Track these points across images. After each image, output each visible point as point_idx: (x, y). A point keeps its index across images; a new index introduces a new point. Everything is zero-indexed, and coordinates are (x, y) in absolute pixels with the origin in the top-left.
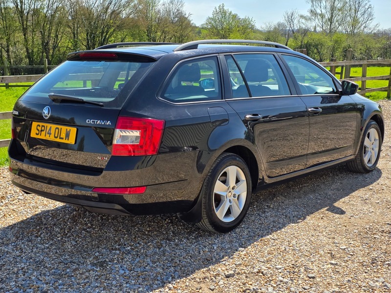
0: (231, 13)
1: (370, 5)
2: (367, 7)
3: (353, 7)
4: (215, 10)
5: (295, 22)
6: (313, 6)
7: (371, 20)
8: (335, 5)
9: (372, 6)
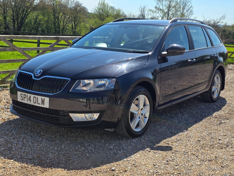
0: (108, 5)
1: (192, 6)
2: (190, 7)
3: (182, 6)
4: (99, 2)
5: (145, 13)
6: (158, 4)
7: (191, 15)
8: (171, 5)
9: (193, 6)
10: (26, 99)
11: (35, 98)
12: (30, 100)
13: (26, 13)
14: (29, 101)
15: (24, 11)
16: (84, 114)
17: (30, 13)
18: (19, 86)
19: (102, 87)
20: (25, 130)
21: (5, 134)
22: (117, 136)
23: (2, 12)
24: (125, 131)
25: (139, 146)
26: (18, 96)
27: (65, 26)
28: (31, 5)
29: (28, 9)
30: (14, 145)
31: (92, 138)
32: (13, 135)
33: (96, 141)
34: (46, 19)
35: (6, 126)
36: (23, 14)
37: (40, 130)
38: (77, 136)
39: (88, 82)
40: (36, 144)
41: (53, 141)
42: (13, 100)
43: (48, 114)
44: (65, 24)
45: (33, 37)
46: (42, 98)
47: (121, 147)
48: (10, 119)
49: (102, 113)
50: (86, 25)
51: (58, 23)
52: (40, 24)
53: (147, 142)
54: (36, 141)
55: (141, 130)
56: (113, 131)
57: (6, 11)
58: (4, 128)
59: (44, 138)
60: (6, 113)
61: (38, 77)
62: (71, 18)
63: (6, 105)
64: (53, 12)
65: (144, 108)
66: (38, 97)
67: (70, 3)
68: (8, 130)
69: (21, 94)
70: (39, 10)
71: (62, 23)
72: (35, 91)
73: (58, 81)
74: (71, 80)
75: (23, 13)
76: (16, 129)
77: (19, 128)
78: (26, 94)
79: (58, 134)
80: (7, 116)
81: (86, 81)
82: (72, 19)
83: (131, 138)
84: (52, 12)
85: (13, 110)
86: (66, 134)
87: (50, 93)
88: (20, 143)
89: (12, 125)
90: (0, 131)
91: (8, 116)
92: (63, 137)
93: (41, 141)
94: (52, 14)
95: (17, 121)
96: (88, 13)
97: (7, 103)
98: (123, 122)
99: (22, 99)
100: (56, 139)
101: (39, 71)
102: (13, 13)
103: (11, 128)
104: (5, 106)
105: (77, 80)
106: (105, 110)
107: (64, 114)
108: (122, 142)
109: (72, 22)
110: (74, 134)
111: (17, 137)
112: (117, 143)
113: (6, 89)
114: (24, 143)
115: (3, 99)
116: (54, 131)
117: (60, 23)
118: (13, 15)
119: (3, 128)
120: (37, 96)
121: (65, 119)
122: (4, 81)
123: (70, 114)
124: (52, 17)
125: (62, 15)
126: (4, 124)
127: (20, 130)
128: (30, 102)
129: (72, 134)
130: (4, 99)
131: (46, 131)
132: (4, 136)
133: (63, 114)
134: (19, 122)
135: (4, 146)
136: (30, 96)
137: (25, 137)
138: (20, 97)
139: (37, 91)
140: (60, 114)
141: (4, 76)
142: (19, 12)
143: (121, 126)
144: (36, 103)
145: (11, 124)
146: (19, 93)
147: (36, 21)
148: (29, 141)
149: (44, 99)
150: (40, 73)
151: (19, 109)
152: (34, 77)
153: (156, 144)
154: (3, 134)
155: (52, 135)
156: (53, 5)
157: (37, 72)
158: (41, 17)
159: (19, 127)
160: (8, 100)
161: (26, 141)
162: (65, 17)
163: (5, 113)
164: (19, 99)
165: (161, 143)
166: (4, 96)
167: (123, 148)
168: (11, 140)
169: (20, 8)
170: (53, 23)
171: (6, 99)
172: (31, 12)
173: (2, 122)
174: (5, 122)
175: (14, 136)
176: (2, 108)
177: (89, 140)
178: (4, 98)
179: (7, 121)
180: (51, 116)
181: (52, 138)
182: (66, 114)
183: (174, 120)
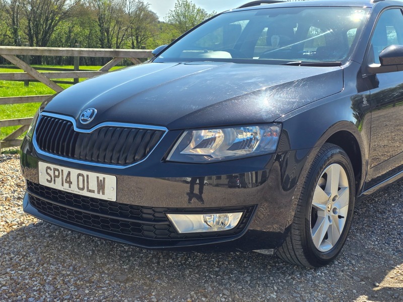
10: (59, 180)
11: (81, 178)
12: (70, 183)
13: (51, 23)
14: (66, 185)
15: (47, 20)
16: (202, 216)
17: (59, 22)
18: (41, 148)
19: (244, 148)
20: (59, 250)
21: (11, 264)
22: (275, 263)
23: (11, 22)
24: (300, 252)
25: (339, 291)
26: (40, 174)
27: (120, 43)
28: (60, 8)
29: (54, 15)
30: (32, 295)
31: (217, 269)
32: (30, 265)
33: (230, 278)
34: (87, 32)
35: (14, 243)
36: (46, 25)
37: (93, 251)
38: (182, 265)
39: (210, 137)
40: (87, 292)
41: (127, 280)
42: (29, 183)
43: (114, 216)
44: (119, 41)
45: (67, 50)
46: (98, 177)
47: (295, 295)
48: (24, 223)
49: (247, 212)
50: (157, 41)
51: (108, 39)
52: (76, 41)
53: (352, 278)
54: (87, 282)
55: (332, 247)
56: (272, 253)
57: (17, 19)
58: (10, 247)
59: (103, 272)
60: (16, 208)
61: (88, 127)
62: (129, 30)
63: (14, 191)
64: (99, 20)
65: (338, 196)
66: (88, 176)
67: (128, 3)
68: (18, 253)
69: (48, 168)
70: (73, 16)
71: (116, 39)
72: (80, 159)
73: (129, 134)
74: (170, 131)
75: (46, 23)
76: (36, 250)
77: (45, 247)
78: (60, 168)
79: (135, 260)
80: (18, 215)
81: (206, 134)
82: (132, 32)
83: (311, 269)
84: (97, 20)
85: (29, 205)
86: (154, 260)
87: (118, 164)
88: (47, 288)
89: (28, 239)
90: (0, 257)
91: (20, 218)
92: (149, 268)
93: (98, 281)
94: (96, 24)
95: (39, 227)
96: (159, 22)
97: (18, 186)
98: (297, 232)
99: (49, 179)
100: (133, 275)
101: (89, 112)
102: (29, 23)
103: (26, 246)
104: (12, 193)
105: (184, 130)
106: (257, 205)
107: (153, 215)
108: (294, 279)
109: (132, 36)
110: (173, 259)
111: (41, 271)
112: (282, 282)
113: (16, 157)
114: (56, 289)
115: (10, 178)
116: (127, 252)
117: (112, 39)
118: (29, 26)
119: (7, 248)
120: (85, 173)
121: (156, 227)
122: (11, 140)
123: (170, 216)
124: (98, 29)
125: (115, 26)
126: (10, 237)
127: (47, 250)
128: (70, 187)
129: (170, 260)
130: (12, 178)
131: (109, 254)
132: (8, 270)
133: (151, 216)
134: (45, 231)
135: (9, 298)
136: (69, 173)
137: (59, 272)
138: (45, 174)
139: (86, 160)
140: (144, 216)
141: (11, 131)
142: (39, 21)
143: (291, 241)
144: (83, 189)
145: (25, 237)
146: (42, 166)
147: (69, 37)
148: (69, 281)
149: (104, 178)
150: (91, 117)
151: (43, 203)
152: (77, 127)
153: (377, 284)
154: (7, 264)
155: (124, 262)
156: (99, 7)
157: (85, 113)
158: (78, 29)
159: (45, 244)
160: (19, 179)
161: (61, 282)
162: (120, 28)
163: (13, 208)
164: (43, 181)
165: (385, 279)
166: (11, 172)
167: (301, 296)
168: (26, 282)
169: (41, 13)
170: (100, 40)
171: (15, 177)
172: (61, 22)
173: (6, 233)
174: (12, 231)
175: (34, 268)
176: (6, 198)
177: (212, 276)
178: (11, 175)
179: (17, 230)
180: (121, 221)
181: (123, 271)
182: (160, 216)
183: (387, 218)
